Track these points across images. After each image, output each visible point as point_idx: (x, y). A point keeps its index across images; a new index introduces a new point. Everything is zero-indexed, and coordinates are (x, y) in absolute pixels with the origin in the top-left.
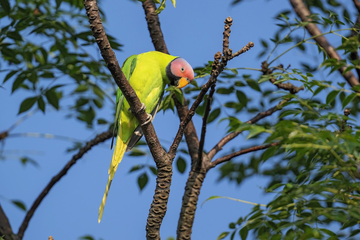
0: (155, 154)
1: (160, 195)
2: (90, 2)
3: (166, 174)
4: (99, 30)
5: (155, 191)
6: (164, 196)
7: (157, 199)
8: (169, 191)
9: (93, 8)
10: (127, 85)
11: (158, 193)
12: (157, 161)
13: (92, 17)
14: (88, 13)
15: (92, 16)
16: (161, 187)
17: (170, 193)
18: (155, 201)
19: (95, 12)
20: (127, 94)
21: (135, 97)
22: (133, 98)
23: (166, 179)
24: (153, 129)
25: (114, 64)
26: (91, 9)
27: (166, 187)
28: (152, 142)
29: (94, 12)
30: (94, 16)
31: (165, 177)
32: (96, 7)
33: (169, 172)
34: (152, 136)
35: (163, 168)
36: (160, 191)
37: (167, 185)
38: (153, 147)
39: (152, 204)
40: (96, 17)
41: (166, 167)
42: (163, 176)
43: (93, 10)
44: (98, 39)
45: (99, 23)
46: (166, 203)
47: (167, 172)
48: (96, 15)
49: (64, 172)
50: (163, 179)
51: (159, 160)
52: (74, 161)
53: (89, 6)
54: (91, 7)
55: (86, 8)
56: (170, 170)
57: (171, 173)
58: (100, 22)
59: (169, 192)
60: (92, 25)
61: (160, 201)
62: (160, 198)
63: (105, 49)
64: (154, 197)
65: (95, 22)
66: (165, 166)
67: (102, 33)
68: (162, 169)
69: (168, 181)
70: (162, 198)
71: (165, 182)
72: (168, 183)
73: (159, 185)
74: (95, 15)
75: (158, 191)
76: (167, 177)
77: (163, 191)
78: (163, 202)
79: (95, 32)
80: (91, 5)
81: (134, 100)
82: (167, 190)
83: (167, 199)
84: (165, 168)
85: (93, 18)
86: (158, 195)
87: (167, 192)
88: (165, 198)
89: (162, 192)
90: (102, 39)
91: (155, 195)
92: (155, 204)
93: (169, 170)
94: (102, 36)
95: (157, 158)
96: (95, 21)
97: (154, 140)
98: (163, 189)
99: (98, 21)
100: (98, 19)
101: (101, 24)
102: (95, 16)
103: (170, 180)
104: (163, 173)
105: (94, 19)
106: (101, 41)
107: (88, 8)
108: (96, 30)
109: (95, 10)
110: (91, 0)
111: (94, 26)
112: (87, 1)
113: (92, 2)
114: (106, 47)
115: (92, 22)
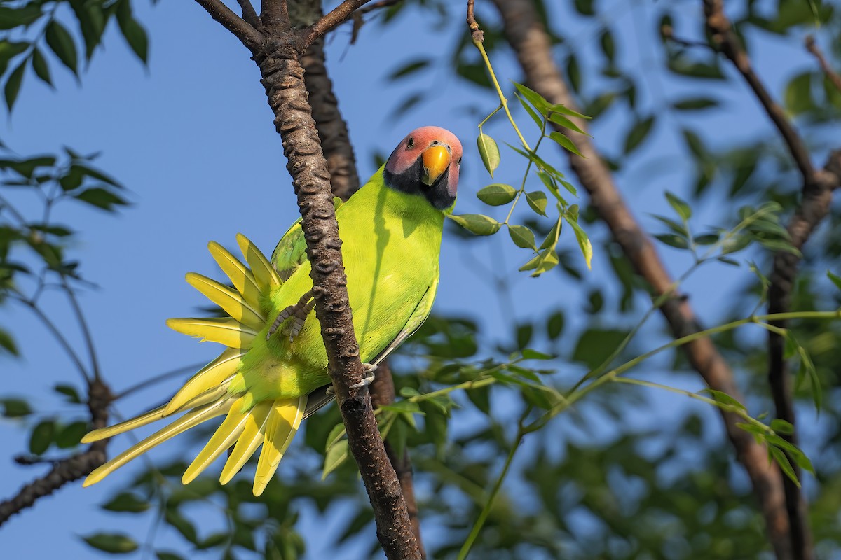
2: (321, 221)
4: (338, 306)
9: (330, 239)
13: (325, 266)
14: (315, 251)
15: (324, 261)
19: (332, 251)
20: (379, 488)
21: (397, 498)
22: (394, 499)
25: (363, 403)
26: (324, 242)
29: (330, 251)
30: (329, 263)
32: (335, 238)
40: (335, 266)
43: (329, 247)
44: (331, 330)
45: (338, 285)
53: (320, 232)
54: (323, 236)
55: (310, 237)
58: (342, 282)
60: (320, 288)
63: (346, 359)
65: (332, 282)
67: (344, 313)
74: (334, 261)
79: (327, 308)
80: (325, 229)
85: (328, 270)
90: (342, 331)
94: (344, 323)
96: (331, 277)
100: (339, 272)
102: (331, 265)
105: (330, 273)
106: (340, 335)
107: (315, 238)
108: (330, 304)
109: (334, 245)
110: (326, 216)
111: (325, 290)
112: (315, 217)
113: (325, 222)
114: (348, 354)
115: (321, 281)
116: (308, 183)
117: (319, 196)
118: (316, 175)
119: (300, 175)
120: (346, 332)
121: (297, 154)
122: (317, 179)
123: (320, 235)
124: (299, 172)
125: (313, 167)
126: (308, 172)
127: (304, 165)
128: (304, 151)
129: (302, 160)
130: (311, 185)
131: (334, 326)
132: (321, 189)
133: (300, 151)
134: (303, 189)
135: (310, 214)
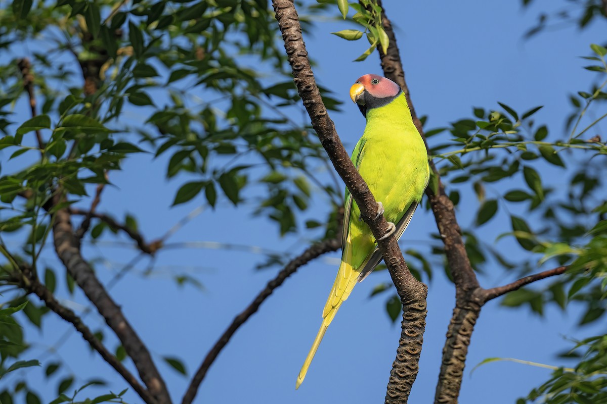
0: (398, 283)
1: (407, 348)
2: (293, 42)
3: (417, 315)
4: (308, 87)
5: (400, 341)
6: (413, 350)
7: (402, 355)
8: (422, 341)
9: (299, 51)
10: (354, 173)
11: (405, 345)
12: (402, 295)
13: (298, 66)
14: (292, 59)
15: (297, 64)
16: (409, 334)
17: (423, 344)
18: (399, 358)
19: (302, 57)
20: (354, 188)
21: (366, 193)
22: (364, 193)
23: (416, 323)
24: (395, 244)
25: (334, 140)
26: (296, 53)
27: (418, 336)
28: (394, 264)
29: (300, 57)
30: (300, 64)
31: (416, 319)
32: (303, 50)
33: (421, 311)
34: (395, 254)
35: (412, 306)
36: (407, 341)
37: (418, 332)
38: (396, 272)
39: (394, 363)
40: (304, 66)
41: (416, 304)
42: (412, 318)
43: (299, 56)
44: (307, 101)
45: (308, 76)
46: (418, 360)
47: (418, 311)
48: (304, 63)
49: (254, 308)
50: (412, 323)
51: (405, 292)
52: (269, 291)
53: (293, 48)
54: (295, 50)
55: (288, 52)
56: (423, 308)
57: (425, 313)
58: (310, 74)
59: (421, 343)
60: (297, 79)
61: (407, 357)
62: (407, 352)
63: (319, 117)
64: (398, 352)
65: (303, 75)
66: (416, 301)
67: (313, 91)
68: (410, 306)
69: (421, 326)
70: (411, 352)
71: (415, 326)
72: (419, 328)
73: (406, 332)
74: (302, 63)
75: (404, 342)
76: (419, 318)
77: (412, 341)
78: (412, 360)
79: (303, 89)
80: (296, 47)
81: (365, 198)
82: (418, 340)
83: (418, 354)
84: (416, 306)
85: (299, 68)
86: (404, 348)
87: (418, 344)
88: (415, 352)
89: (410, 343)
90: (314, 101)
91: (400, 347)
92: (399, 362)
93: (421, 308)
94: (314, 96)
95: (402, 289)
96: (302, 72)
97: (398, 261)
98: (412, 338)
99: (307, 73)
100: (306, 68)
101: (311, 78)
102: (301, 65)
103: (423, 324)
104: (412, 313)
105: (301, 70)
106: (312, 104)
107: (291, 51)
108: (304, 87)
109: (302, 54)
110: (296, 39)
111: (300, 80)
112: (290, 40)
113: (296, 42)
114: (319, 114)
115: (297, 75)
116: (285, 23)
117: (291, 29)
118: (290, 18)
119: (281, 19)
120: (316, 101)
121: (279, 8)
122: (290, 20)
123: (293, 50)
124: (280, 18)
125: (287, 14)
126: (285, 17)
127: (283, 14)
128: (283, 6)
129: (281, 11)
130: (286, 24)
131: (308, 99)
132: (292, 25)
133: (280, 7)
134: (283, 27)
135: (287, 40)
